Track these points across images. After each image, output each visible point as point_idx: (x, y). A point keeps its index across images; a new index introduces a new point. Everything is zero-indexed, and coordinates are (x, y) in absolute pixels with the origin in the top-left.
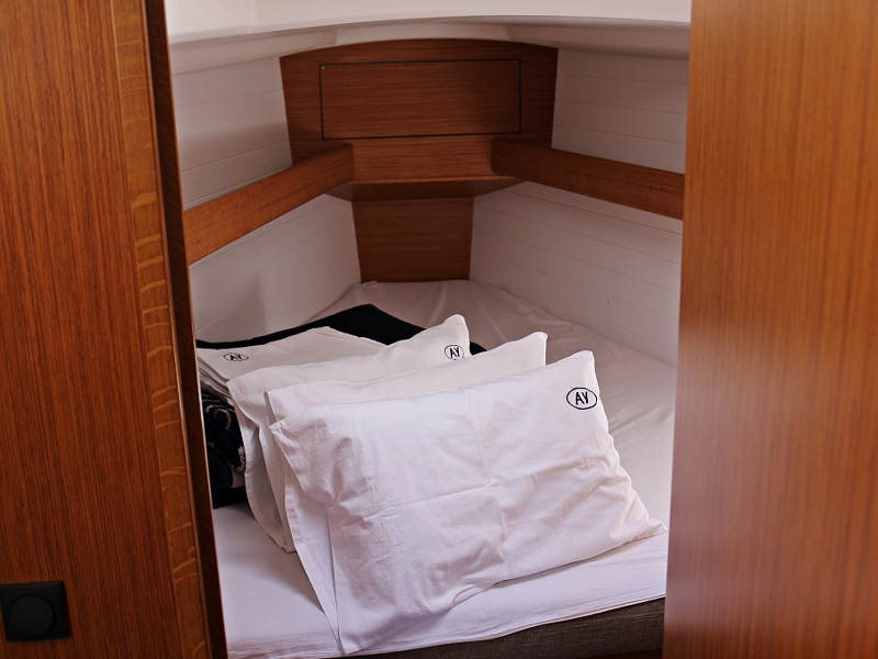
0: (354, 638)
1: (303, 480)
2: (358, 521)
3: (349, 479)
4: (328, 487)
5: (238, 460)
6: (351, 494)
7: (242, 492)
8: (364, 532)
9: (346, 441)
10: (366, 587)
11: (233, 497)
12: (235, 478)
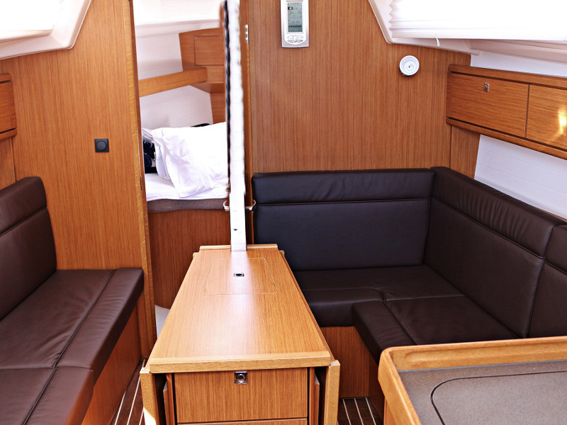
0: (184, 193)
1: (171, 152)
2: (187, 162)
3: (184, 151)
4: (178, 154)
5: (153, 157)
6: (184, 155)
7: (155, 168)
8: (187, 165)
9: (184, 140)
10: (187, 180)
11: (153, 170)
12: (153, 163)
